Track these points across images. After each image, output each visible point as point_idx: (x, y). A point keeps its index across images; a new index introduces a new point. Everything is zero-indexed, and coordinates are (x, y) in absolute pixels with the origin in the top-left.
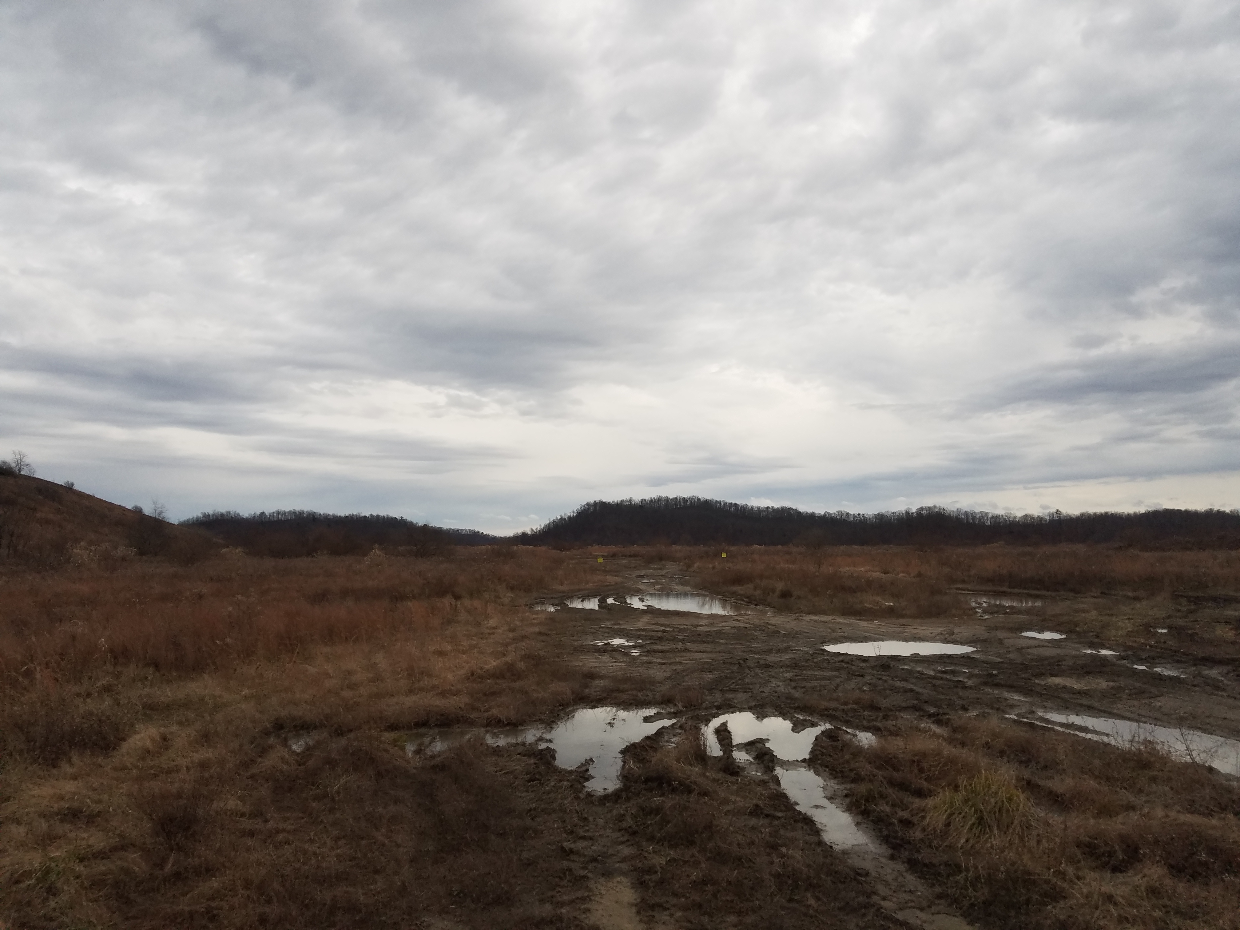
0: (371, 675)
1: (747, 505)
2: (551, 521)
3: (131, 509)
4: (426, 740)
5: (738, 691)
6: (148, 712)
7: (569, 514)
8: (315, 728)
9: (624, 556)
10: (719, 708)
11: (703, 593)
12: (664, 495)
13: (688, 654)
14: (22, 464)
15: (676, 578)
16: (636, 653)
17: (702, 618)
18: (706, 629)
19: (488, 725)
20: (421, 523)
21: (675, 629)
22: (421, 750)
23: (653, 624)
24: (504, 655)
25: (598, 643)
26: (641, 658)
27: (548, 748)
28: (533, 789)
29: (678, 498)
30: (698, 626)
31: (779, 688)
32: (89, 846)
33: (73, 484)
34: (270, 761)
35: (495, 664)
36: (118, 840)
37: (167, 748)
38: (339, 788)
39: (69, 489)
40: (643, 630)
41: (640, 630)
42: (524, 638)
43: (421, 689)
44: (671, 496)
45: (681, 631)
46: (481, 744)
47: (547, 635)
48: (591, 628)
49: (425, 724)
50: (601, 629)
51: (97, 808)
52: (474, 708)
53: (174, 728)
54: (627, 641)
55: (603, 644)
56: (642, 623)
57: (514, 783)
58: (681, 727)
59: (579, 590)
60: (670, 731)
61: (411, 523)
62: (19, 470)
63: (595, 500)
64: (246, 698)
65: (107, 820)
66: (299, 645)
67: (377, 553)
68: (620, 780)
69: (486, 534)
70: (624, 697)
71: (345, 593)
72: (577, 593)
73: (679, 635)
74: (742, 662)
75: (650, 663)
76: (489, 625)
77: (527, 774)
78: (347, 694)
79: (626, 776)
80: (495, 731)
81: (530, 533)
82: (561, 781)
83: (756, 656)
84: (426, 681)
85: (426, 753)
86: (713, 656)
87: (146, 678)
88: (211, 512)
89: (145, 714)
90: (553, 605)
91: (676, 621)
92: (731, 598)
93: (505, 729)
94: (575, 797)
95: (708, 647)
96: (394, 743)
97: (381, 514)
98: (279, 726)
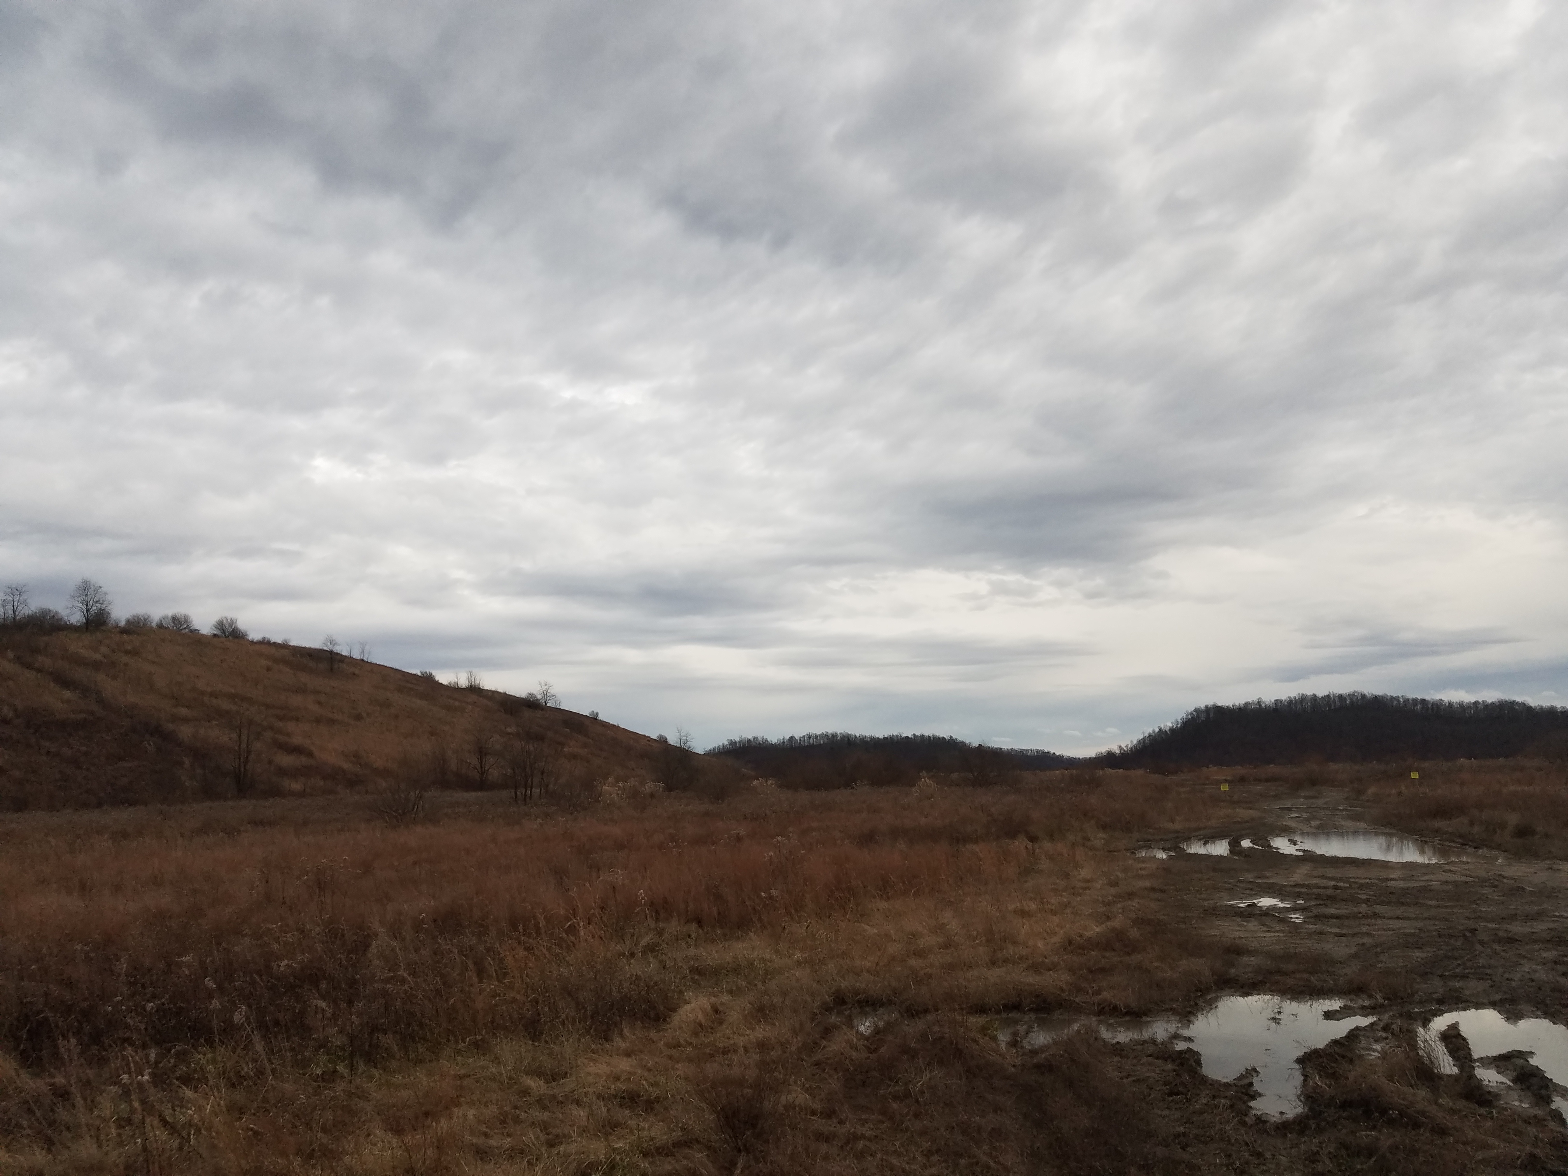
0: (941, 940)
1: (1441, 700)
2: (1146, 735)
3: (656, 739)
4: (1022, 1029)
5: (1468, 977)
6: (697, 977)
7: (1171, 725)
8: (882, 1005)
9: (1258, 780)
10: (1440, 1002)
11: (1387, 830)
12: (1309, 692)
13: (1379, 922)
14: (548, 695)
15: (1341, 811)
16: (1297, 918)
17: (1392, 868)
18: (1401, 884)
19: (1100, 1012)
20: (975, 744)
21: (1354, 885)
22: (1017, 1041)
23: (1316, 877)
24: (1108, 918)
25: (1239, 903)
26: (1307, 926)
27: (1189, 1050)
28: (1178, 1106)
29: (1331, 696)
30: (1387, 879)
31: (1537, 975)
32: (652, 1139)
33: (597, 714)
34: (836, 1045)
35: (1098, 930)
36: (680, 1134)
37: (721, 1023)
38: (922, 1085)
39: (594, 719)
40: (1303, 886)
41: (1297, 885)
42: (1131, 895)
43: (1006, 961)
44: (1321, 693)
45: (1361, 886)
46: (1096, 1039)
47: (1162, 891)
48: (1225, 882)
49: (1018, 1007)
50: (1239, 884)
51: (654, 1092)
52: (1079, 990)
53: (725, 998)
54: (1282, 901)
55: (1246, 904)
56: (1299, 875)
57: (1150, 1095)
58: (1385, 1029)
59: (1199, 829)
60: (1368, 1034)
61: (963, 743)
62: (545, 702)
63: (1207, 704)
64: (799, 963)
65: (666, 1109)
66: (852, 899)
67: (926, 782)
68: (1301, 1101)
69: (1059, 755)
70: (1290, 981)
71: (896, 833)
72: (1197, 834)
73: (1359, 894)
74: (1468, 934)
75: (1321, 933)
76: (1081, 877)
77: (1165, 1084)
78: (913, 962)
79: (1312, 1097)
80: (1111, 1021)
81: (1118, 752)
82: (1214, 1097)
83: (1490, 925)
84: (1010, 950)
85: (1022, 1047)
86: (1420, 924)
87: (689, 936)
88: (737, 739)
89: (695, 982)
90: (1164, 849)
91: (1351, 872)
92: (1433, 838)
93: (1123, 1020)
94: (1239, 1122)
95: (1411, 911)
96: (983, 1030)
97: (926, 734)
98: (840, 1000)
